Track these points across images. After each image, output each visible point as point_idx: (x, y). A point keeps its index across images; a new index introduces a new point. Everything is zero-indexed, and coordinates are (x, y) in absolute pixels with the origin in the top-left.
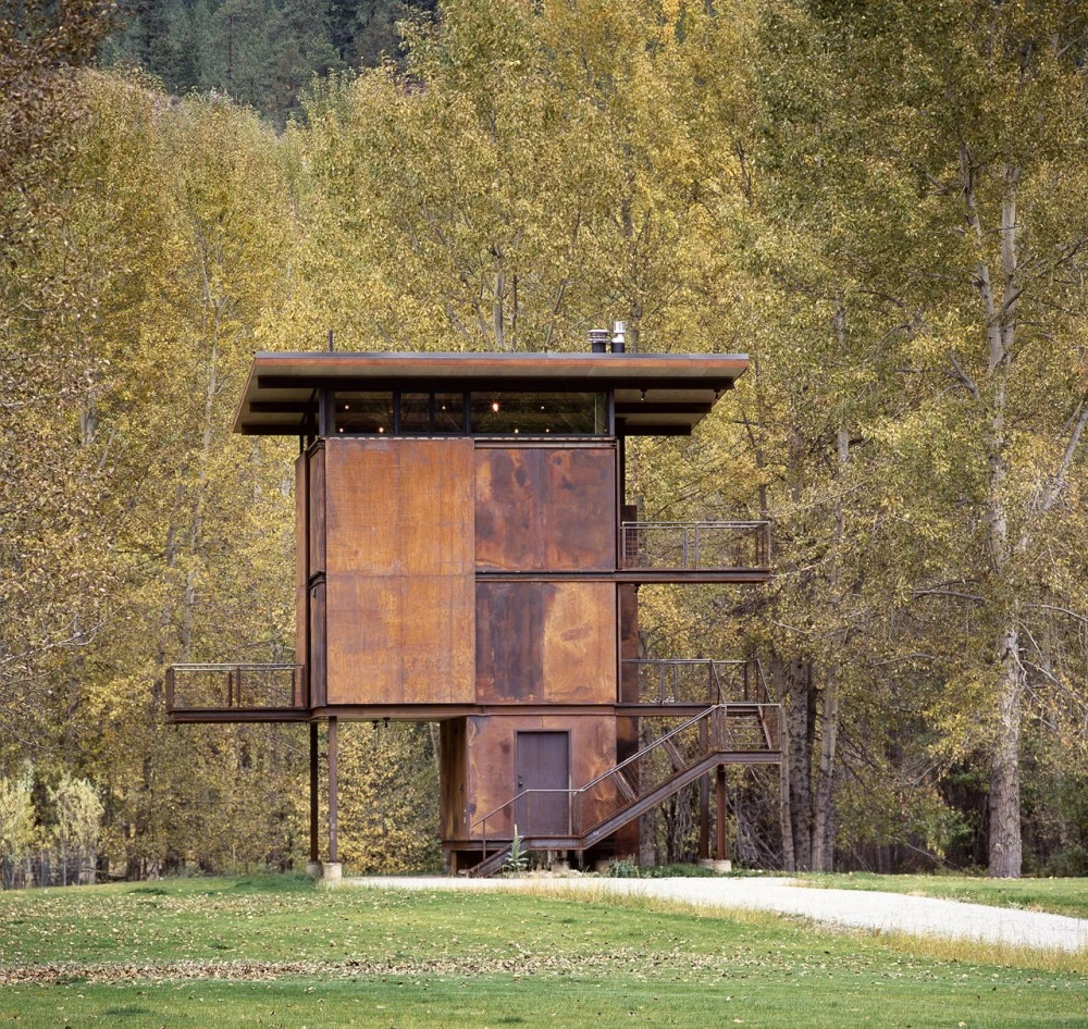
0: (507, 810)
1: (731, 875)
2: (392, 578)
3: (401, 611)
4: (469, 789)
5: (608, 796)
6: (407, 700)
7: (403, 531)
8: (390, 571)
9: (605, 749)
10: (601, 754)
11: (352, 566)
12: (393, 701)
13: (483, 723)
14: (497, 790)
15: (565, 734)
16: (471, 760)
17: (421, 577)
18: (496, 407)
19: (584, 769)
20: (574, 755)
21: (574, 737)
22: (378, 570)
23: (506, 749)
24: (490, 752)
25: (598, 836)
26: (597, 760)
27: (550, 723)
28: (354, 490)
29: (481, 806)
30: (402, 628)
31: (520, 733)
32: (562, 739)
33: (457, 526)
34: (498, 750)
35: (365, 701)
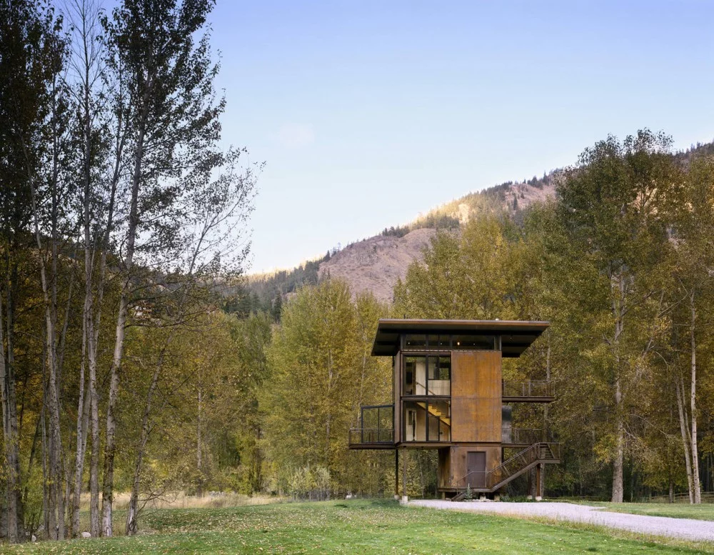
0: (464, 479)
1: (541, 501)
2: (474, 399)
3: (477, 410)
4: (451, 471)
5: (499, 474)
6: (479, 441)
7: (478, 383)
8: (473, 396)
9: (498, 457)
10: (496, 460)
11: (460, 395)
12: (474, 441)
13: (456, 449)
14: (461, 472)
15: (484, 452)
16: (452, 461)
17: (484, 399)
18: (459, 344)
19: (491, 464)
20: (487, 460)
21: (487, 453)
22: (469, 396)
23: (464, 457)
24: (458, 459)
25: (496, 487)
26: (495, 462)
27: (479, 449)
28: (461, 369)
29: (455, 477)
30: (477, 416)
31: (469, 452)
32: (483, 454)
33: (496, 381)
34: (461, 458)
35: (465, 441)
